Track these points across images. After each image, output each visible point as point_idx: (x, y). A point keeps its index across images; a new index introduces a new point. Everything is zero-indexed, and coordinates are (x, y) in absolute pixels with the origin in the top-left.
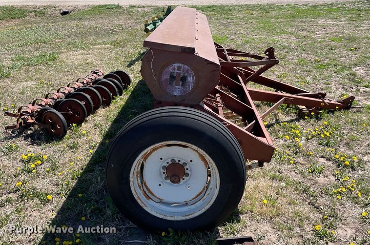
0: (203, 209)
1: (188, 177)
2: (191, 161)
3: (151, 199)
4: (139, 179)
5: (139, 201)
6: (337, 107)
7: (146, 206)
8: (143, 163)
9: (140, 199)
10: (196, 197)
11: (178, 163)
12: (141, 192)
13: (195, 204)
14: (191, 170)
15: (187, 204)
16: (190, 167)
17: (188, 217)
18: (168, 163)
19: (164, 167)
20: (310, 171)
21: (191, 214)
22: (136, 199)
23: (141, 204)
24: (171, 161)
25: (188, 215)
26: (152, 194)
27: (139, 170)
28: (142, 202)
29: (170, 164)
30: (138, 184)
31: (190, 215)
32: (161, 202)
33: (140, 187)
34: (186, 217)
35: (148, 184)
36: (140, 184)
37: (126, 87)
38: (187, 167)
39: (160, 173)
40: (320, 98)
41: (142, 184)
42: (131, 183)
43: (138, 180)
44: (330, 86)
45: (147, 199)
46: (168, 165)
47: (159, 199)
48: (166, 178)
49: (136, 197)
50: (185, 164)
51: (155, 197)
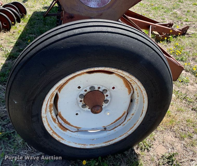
0: (125, 135)
1: (107, 104)
2: (113, 88)
3: (67, 129)
4: (53, 112)
5: (55, 136)
6: (179, 34)
7: (63, 139)
8: (57, 95)
9: (56, 133)
10: (115, 122)
11: (98, 91)
12: (56, 125)
13: (115, 129)
14: (111, 97)
15: (105, 129)
16: (110, 94)
17: (108, 143)
18: (86, 91)
19: (81, 96)
20: (180, 81)
21: (112, 140)
22: (51, 134)
23: (57, 138)
24: (90, 89)
25: (109, 141)
26: (69, 124)
27: (52, 102)
28: (59, 136)
29: (89, 92)
30: (52, 117)
31: (110, 141)
32: (78, 130)
33: (54, 120)
34: (107, 143)
35: (63, 115)
36: (55, 117)
37: (23, 16)
38: (108, 93)
39: (77, 102)
40: (169, 27)
41: (56, 116)
42: (44, 119)
43: (51, 114)
44: (165, 20)
45: (64, 130)
46: (86, 93)
47: (76, 127)
48: (84, 106)
49: (50, 132)
50: (105, 90)
51: (72, 126)
